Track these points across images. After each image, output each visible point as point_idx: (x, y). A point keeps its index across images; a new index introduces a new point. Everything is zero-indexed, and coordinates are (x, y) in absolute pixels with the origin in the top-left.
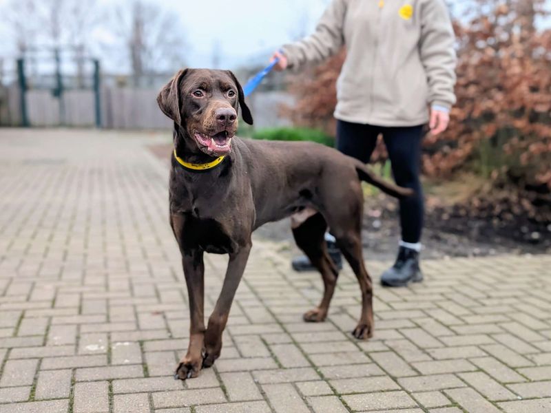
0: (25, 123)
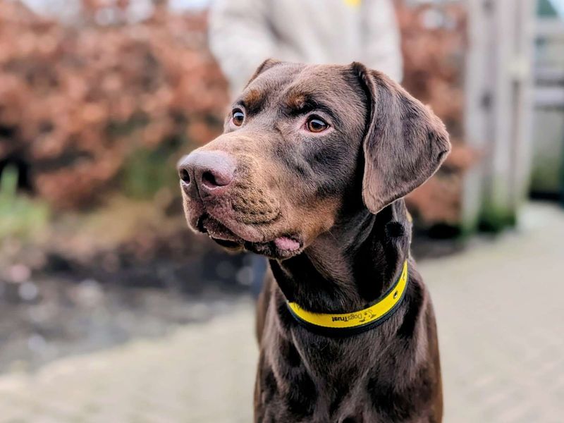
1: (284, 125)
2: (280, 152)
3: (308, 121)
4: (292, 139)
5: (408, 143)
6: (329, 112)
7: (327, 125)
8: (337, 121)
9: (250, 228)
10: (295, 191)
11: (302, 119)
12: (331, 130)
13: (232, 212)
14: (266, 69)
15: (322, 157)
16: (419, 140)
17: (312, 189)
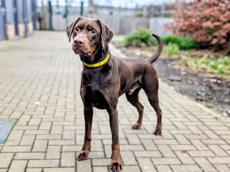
0: (51, 29)
1: (88, 32)
2: (88, 37)
3: (92, 31)
4: (89, 35)
5: (107, 35)
6: (95, 30)
7: (95, 32)
8: (97, 32)
9: (85, 51)
10: (90, 44)
11: (91, 32)
12: (96, 33)
13: (83, 48)
14: (80, 20)
15: (94, 38)
16: (109, 34)
17: (93, 44)
